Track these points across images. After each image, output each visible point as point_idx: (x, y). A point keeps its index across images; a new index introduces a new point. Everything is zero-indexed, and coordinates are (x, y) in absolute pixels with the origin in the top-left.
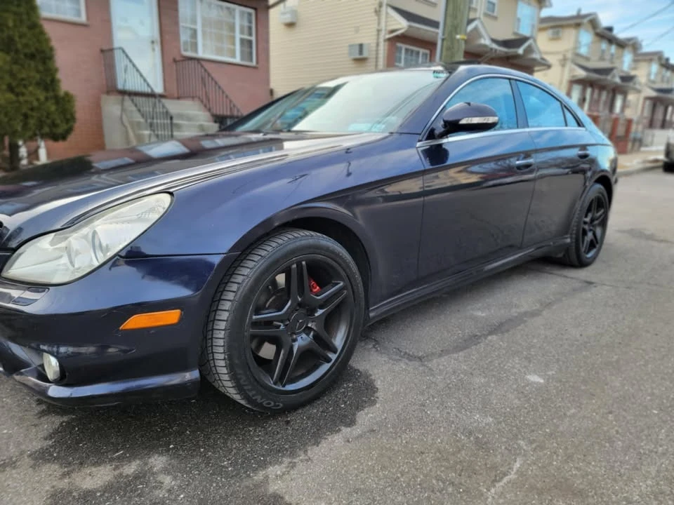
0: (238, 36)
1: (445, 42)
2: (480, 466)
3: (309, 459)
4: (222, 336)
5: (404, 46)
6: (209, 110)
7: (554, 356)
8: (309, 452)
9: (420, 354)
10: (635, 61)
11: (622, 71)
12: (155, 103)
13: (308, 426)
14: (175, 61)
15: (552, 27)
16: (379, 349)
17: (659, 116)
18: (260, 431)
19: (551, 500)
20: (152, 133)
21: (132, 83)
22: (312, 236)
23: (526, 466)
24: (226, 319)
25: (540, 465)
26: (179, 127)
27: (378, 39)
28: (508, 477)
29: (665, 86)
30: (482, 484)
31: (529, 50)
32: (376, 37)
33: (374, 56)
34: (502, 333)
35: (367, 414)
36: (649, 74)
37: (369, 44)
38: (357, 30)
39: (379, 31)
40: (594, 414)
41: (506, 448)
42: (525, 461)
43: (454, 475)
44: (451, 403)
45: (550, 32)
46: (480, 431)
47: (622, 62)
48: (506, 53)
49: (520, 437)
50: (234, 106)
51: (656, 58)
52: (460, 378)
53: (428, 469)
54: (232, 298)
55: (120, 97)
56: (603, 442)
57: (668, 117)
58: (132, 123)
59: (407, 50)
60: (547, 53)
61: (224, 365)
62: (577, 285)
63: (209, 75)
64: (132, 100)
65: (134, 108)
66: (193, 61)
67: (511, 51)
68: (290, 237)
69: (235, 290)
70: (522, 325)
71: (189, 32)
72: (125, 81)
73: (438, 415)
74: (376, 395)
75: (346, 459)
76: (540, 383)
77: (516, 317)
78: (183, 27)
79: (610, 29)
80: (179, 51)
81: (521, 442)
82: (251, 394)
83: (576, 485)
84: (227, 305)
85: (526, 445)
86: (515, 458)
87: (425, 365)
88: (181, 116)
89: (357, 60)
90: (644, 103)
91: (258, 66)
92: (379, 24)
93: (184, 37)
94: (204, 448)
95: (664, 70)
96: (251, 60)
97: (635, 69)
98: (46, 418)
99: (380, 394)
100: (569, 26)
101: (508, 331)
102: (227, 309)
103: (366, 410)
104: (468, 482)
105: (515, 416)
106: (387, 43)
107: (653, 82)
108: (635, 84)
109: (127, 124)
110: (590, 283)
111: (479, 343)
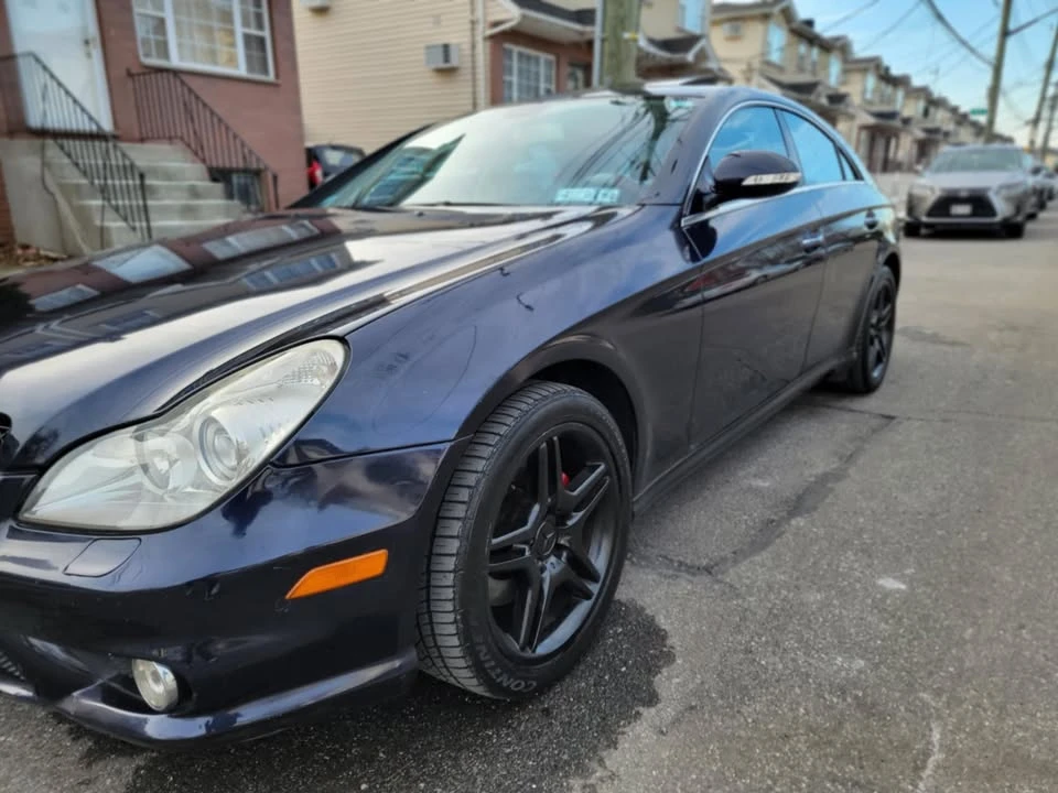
0: (239, 30)
1: (607, 44)
2: (884, 746)
3: (613, 776)
4: (450, 583)
5: (516, 49)
6: (204, 161)
7: (898, 542)
8: (608, 763)
9: (704, 562)
10: (846, 72)
11: (829, 88)
12: (107, 151)
13: (584, 715)
14: (130, 74)
15: (730, 20)
16: (634, 559)
17: (880, 153)
18: (508, 735)
19: (1010, 787)
20: (106, 203)
21: (57, 115)
22: (566, 391)
23: (950, 736)
24: (455, 552)
25: (967, 730)
26: (153, 191)
27: (473, 36)
28: (932, 758)
29: (885, 108)
30: (900, 777)
31: (702, 56)
32: (468, 33)
33: (470, 65)
34: (808, 511)
35: (669, 678)
36: (864, 92)
37: (458, 45)
38: (437, 21)
39: (473, 23)
40: (1001, 632)
41: (906, 709)
42: (944, 729)
43: (852, 768)
44: (790, 643)
45: (726, 27)
46: (855, 685)
47: (828, 76)
48: (670, 60)
49: (917, 686)
50: (250, 152)
51: (872, 65)
52: (782, 597)
53: (809, 763)
54: (462, 515)
55: (37, 142)
56: (1036, 678)
57: (891, 155)
58: (63, 188)
59: (521, 55)
60: (726, 60)
61: (455, 632)
62: (875, 422)
63: (197, 98)
64: (62, 148)
65: (66, 161)
66: (165, 75)
67: (677, 57)
68: (537, 397)
69: (466, 499)
70: (831, 496)
71: (151, 24)
72: (45, 114)
73: (780, 666)
74: (669, 642)
75: (673, 765)
76: (903, 591)
77: (816, 482)
78: (140, 15)
79: (810, 23)
80: (137, 57)
81: (925, 696)
82: (493, 675)
83: (1033, 756)
84: (456, 528)
85: (933, 699)
86: (928, 724)
87: (721, 582)
88: (155, 172)
89: (440, 71)
90: (859, 134)
91: (280, 82)
92: (473, 11)
93: (142, 30)
94: (424, 781)
95: (883, 86)
96: (265, 71)
97: (844, 83)
98: (101, 764)
99: (673, 641)
100: (753, 18)
101: (815, 508)
102: (456, 534)
103: (665, 671)
104: (879, 777)
105: (894, 653)
106: (488, 44)
107: (870, 103)
108: (847, 106)
109: (53, 188)
110: (891, 418)
111: (784, 532)
